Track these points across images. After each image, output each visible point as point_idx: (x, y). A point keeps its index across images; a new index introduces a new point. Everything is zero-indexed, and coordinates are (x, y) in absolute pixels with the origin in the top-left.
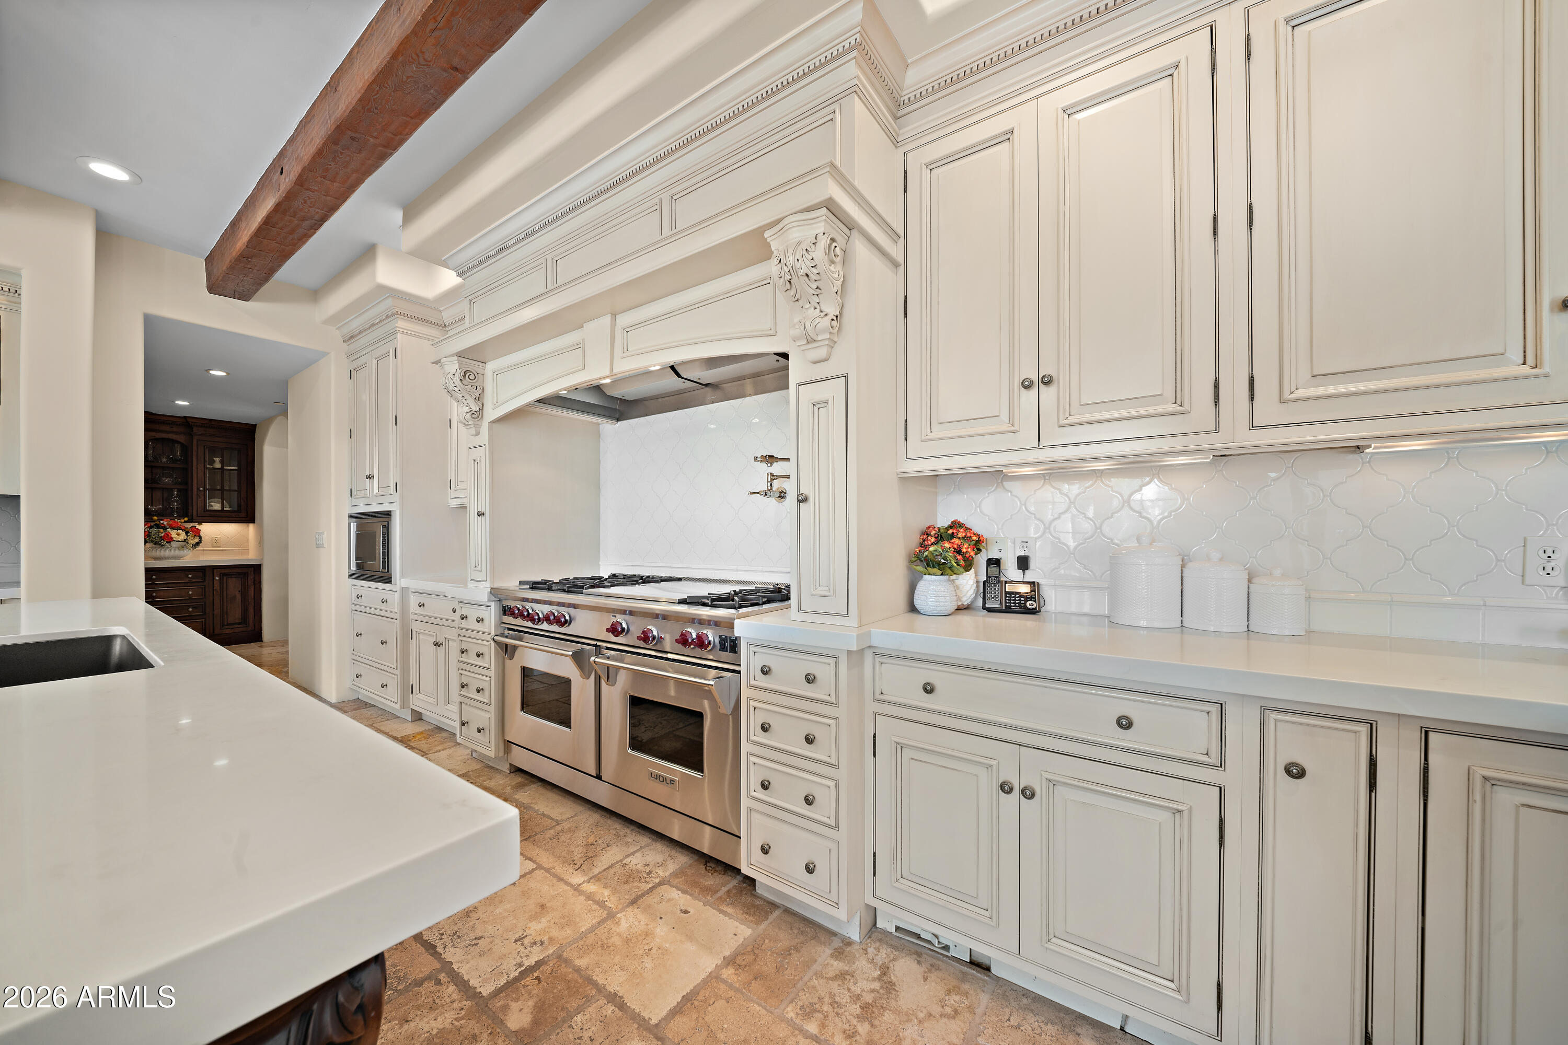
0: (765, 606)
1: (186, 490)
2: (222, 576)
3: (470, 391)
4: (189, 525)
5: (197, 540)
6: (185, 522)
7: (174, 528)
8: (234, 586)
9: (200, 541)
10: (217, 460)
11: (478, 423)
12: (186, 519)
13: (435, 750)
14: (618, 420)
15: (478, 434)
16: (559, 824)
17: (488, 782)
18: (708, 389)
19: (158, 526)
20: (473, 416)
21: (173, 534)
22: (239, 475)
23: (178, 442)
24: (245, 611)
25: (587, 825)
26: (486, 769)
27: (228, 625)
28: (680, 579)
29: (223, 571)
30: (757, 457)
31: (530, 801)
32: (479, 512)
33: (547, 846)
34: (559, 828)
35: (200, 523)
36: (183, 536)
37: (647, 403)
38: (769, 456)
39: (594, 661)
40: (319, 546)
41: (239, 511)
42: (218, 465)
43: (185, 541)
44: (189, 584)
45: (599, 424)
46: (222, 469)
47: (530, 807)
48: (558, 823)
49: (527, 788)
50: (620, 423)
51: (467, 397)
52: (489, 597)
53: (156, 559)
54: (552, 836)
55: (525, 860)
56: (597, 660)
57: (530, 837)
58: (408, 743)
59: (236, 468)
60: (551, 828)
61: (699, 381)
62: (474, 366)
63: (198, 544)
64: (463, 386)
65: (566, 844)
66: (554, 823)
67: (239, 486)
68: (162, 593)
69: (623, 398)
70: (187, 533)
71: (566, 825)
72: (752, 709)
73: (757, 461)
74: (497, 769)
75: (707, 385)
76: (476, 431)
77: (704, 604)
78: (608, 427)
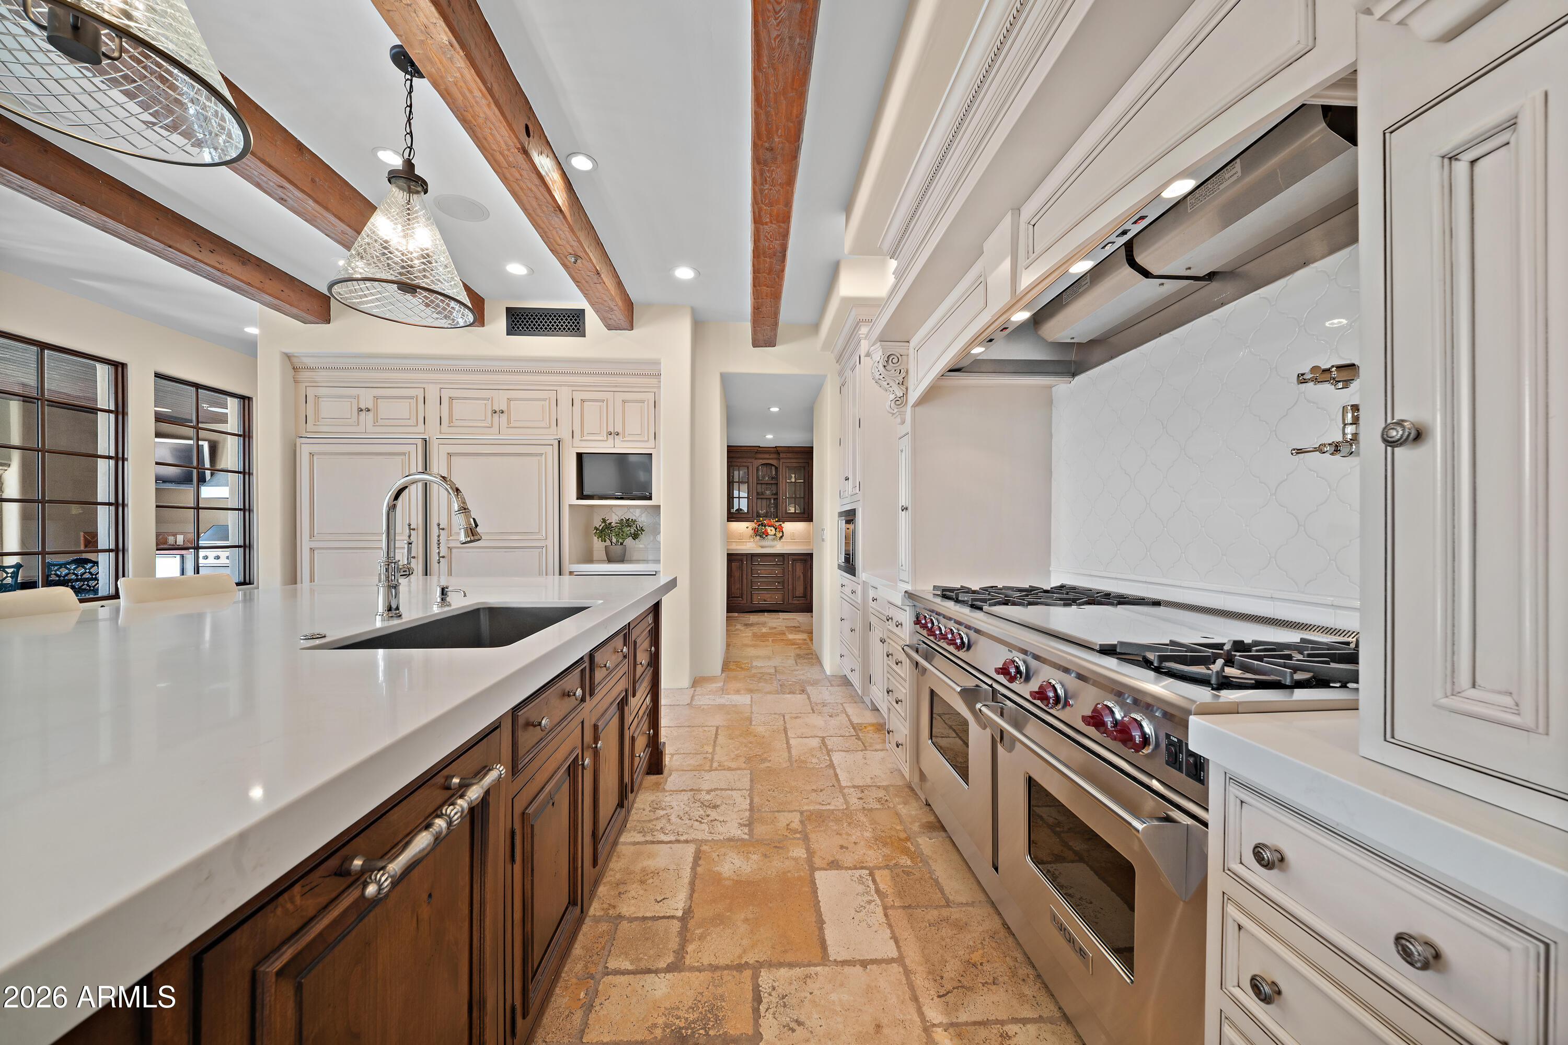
0: (1300, 694)
1: (777, 499)
2: (793, 560)
3: (893, 375)
4: (777, 524)
5: (781, 535)
6: (776, 521)
7: (769, 526)
8: (799, 567)
9: (783, 535)
10: (793, 476)
11: (903, 409)
12: (777, 519)
13: (874, 748)
14: (1074, 375)
15: (903, 422)
16: (948, 906)
17: (901, 806)
18: (1214, 285)
19: (762, 525)
20: (897, 403)
21: (769, 529)
22: (804, 486)
23: (774, 466)
24: (805, 588)
25: (981, 929)
26: (907, 790)
27: (796, 597)
28: (1157, 603)
29: (794, 557)
30: (1303, 375)
31: (930, 854)
32: (902, 506)
33: (922, 932)
34: (945, 912)
35: (784, 522)
36: (773, 532)
37: (1111, 339)
38: (1339, 367)
39: (980, 710)
40: (823, 540)
41: (804, 513)
42: (793, 480)
43: (775, 535)
44: (776, 566)
45: (1051, 387)
46: (795, 482)
47: (927, 863)
48: (948, 904)
49: (934, 834)
50: (1076, 378)
51: (892, 384)
52: (903, 601)
53: (762, 547)
54: (932, 921)
55: (891, 938)
56: (984, 709)
57: (909, 906)
58: (859, 731)
59: (802, 481)
60: (936, 907)
61: (1188, 273)
62: (897, 349)
63: (781, 537)
64: (885, 372)
65: (944, 943)
66: (943, 903)
67: (804, 494)
68: (762, 571)
69: (1072, 341)
70: (776, 529)
71: (955, 913)
72: (1231, 929)
73: (1305, 381)
74: (916, 794)
75: (1211, 276)
76: (901, 418)
77: (1147, 664)
78: (1062, 387)
